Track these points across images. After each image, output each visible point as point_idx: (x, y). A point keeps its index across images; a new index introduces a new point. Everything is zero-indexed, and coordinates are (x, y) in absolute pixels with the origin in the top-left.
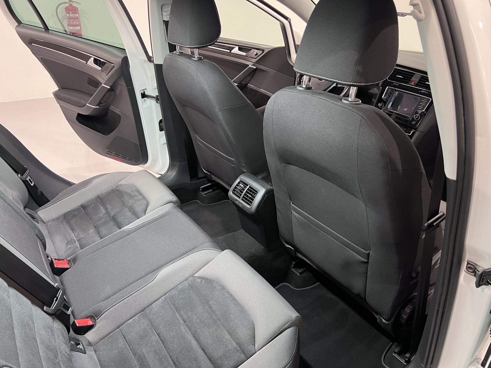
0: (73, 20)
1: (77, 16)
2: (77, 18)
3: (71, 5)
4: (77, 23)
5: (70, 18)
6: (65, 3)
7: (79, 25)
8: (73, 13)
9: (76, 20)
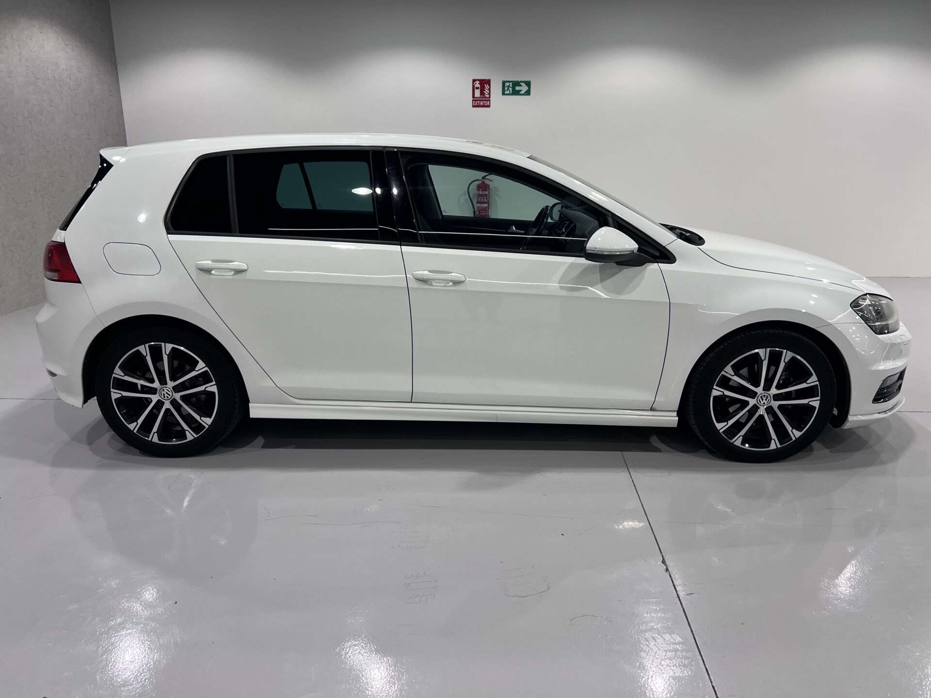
0: (481, 197)
1: (487, 193)
2: (486, 195)
3: (483, 183)
4: (485, 200)
5: (479, 195)
6: (478, 180)
7: (488, 203)
8: (482, 190)
9: (485, 197)
